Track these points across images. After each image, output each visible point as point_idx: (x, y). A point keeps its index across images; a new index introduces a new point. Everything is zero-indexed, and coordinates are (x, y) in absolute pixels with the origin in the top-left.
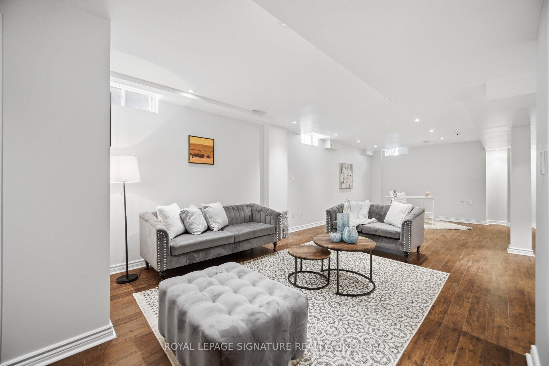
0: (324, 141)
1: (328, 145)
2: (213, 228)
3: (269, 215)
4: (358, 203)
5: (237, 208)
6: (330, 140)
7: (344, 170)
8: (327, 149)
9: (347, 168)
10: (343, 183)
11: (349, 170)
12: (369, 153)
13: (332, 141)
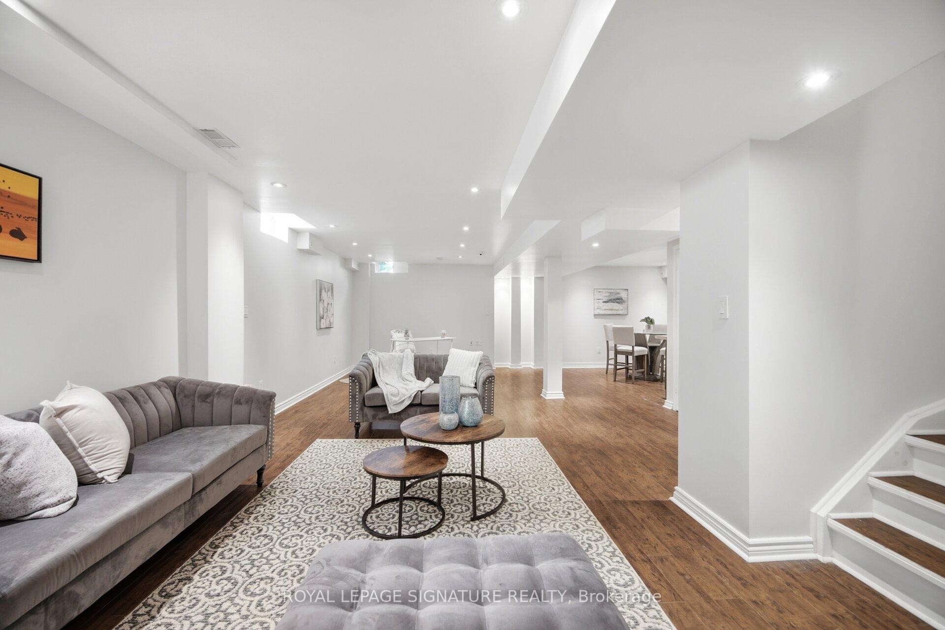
0: (295, 233)
1: (305, 244)
2: (100, 476)
3: (242, 401)
4: (392, 355)
5: (133, 396)
6: (310, 233)
7: (324, 294)
8: (302, 251)
9: (327, 290)
10: (323, 318)
11: (330, 293)
12: (354, 266)
13: (313, 236)
